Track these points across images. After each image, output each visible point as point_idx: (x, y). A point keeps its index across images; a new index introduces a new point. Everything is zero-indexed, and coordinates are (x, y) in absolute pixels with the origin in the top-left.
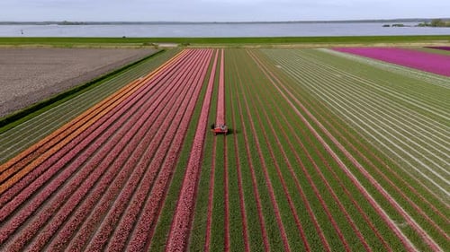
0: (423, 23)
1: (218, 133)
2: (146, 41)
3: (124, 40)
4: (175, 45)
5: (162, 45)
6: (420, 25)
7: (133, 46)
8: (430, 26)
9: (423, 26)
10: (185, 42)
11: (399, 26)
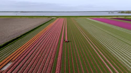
0: (119, 12)
1: (66, 42)
2: (49, 17)
3: (44, 16)
4: (55, 18)
5: (52, 18)
6: (118, 13)
7: (46, 18)
8: (121, 13)
9: (119, 13)
10: (57, 17)
11: (113, 13)
